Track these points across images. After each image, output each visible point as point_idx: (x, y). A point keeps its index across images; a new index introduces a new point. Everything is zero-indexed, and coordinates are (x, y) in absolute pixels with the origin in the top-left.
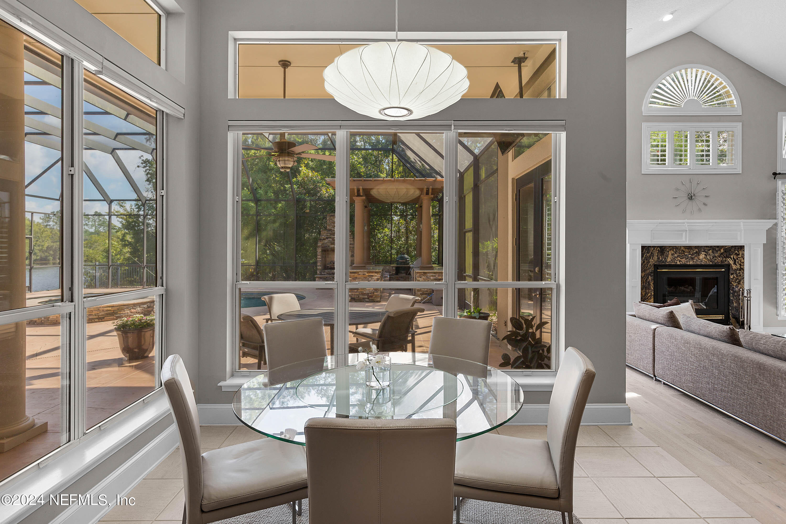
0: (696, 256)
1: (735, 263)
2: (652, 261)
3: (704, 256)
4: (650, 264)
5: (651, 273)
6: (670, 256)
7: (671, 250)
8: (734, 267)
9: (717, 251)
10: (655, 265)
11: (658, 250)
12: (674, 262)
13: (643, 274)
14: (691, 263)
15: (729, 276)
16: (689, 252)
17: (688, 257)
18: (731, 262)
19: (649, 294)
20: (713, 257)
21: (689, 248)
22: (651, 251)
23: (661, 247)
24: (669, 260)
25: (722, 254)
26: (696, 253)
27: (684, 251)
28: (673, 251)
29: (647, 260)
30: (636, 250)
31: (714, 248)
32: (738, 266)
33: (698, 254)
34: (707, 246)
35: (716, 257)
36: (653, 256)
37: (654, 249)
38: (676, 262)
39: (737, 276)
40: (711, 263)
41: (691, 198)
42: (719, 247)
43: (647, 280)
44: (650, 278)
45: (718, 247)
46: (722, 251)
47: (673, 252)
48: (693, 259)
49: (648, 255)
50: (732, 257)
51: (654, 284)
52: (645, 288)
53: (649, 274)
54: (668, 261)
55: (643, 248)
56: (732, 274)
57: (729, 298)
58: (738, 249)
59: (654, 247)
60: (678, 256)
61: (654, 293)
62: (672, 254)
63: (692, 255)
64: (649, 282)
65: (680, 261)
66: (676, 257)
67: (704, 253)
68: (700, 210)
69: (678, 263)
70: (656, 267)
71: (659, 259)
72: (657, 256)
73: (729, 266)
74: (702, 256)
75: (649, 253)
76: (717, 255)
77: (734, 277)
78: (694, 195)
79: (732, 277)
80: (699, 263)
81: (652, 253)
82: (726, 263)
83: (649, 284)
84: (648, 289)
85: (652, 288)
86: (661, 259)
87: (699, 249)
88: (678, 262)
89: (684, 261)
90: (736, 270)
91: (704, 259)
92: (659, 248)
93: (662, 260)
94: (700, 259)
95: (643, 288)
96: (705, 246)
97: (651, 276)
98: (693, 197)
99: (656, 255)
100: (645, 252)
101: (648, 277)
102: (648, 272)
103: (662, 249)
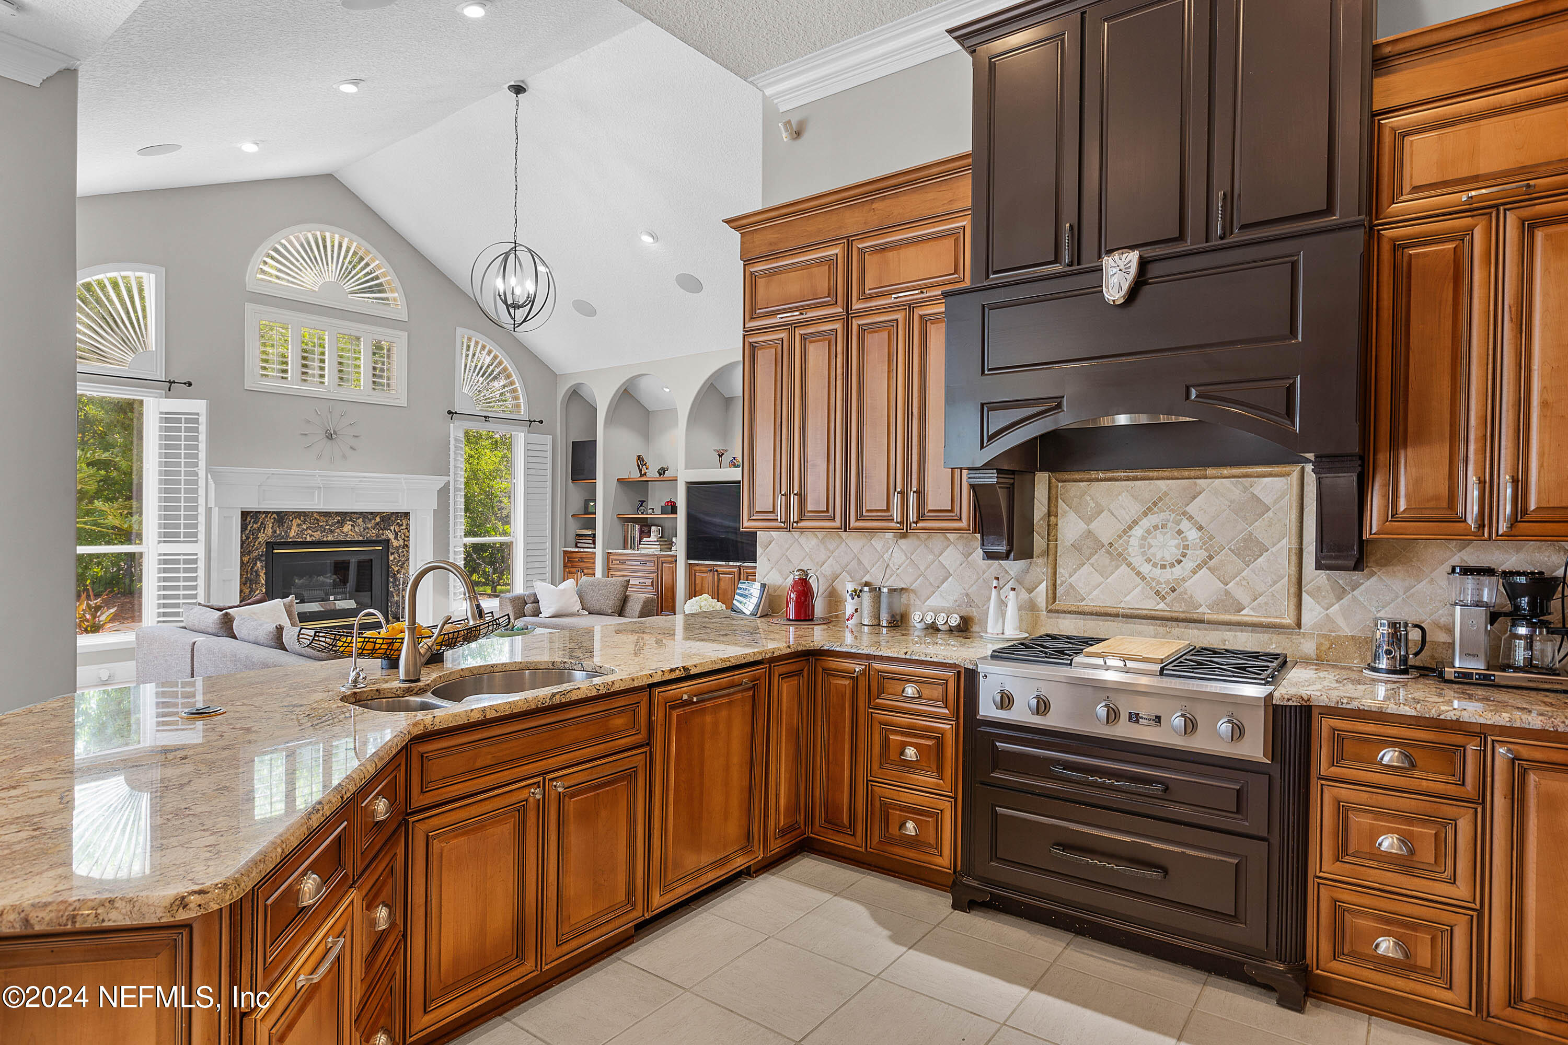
0: (337, 528)
1: (396, 538)
2: (262, 537)
3: (350, 527)
4: (259, 540)
5: (262, 555)
6: (294, 527)
7: (296, 518)
8: (395, 543)
9: (370, 520)
10: (267, 543)
11: (274, 518)
12: (302, 538)
13: (246, 559)
14: (330, 538)
15: (388, 556)
16: (327, 521)
17: (325, 529)
18: (391, 536)
19: (258, 592)
20: (365, 529)
21: (327, 514)
22: (261, 520)
23: (278, 513)
24: (292, 534)
25: (377, 524)
26: (338, 522)
27: (318, 520)
28: (300, 519)
29: (253, 534)
30: (232, 517)
31: (366, 516)
32: (401, 542)
33: (341, 523)
34: (354, 513)
35: (368, 528)
36: (265, 528)
37: (266, 516)
38: (305, 538)
39: (399, 557)
40: (361, 538)
41: (330, 437)
42: (374, 514)
43: (253, 568)
44: (259, 564)
45: (372, 513)
46: (378, 519)
47: (299, 522)
48: (332, 532)
49: (255, 526)
50: (392, 528)
51: (265, 574)
52: (250, 581)
53: (258, 558)
54: (291, 536)
55: (245, 515)
56: (392, 554)
57: (388, 590)
58: (401, 516)
59: (266, 513)
60: (307, 528)
61: (266, 588)
62: (298, 525)
63: (331, 526)
64: (256, 572)
65: (311, 536)
66: (304, 529)
67: (350, 523)
68: (344, 457)
69: (309, 539)
70: (270, 545)
71: (276, 532)
72: (272, 528)
73: (388, 541)
74: (347, 528)
75: (257, 523)
76: (369, 526)
77: (395, 558)
78: (335, 433)
79: (391, 558)
80: (341, 538)
81: (262, 523)
82: (384, 537)
83: (258, 575)
84: (256, 583)
85: (263, 582)
86: (278, 532)
87: (344, 516)
88: (308, 536)
89: (317, 536)
90: (397, 548)
91: (350, 533)
92: (275, 515)
93: (280, 535)
94: (343, 533)
95: (246, 581)
96: (352, 513)
97: (261, 561)
98: (334, 436)
99: (271, 525)
100: (250, 522)
101: (256, 563)
102: (255, 554)
103: (281, 517)
